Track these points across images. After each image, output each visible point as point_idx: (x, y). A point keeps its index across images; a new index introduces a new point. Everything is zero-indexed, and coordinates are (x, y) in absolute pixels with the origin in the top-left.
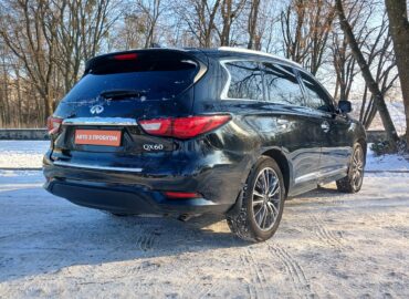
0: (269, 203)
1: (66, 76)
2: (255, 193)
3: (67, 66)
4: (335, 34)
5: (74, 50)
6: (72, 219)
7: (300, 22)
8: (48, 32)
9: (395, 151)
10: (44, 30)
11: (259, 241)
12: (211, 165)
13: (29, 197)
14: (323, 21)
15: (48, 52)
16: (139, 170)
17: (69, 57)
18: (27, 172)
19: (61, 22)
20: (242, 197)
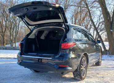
0: (84, 69)
1: (10, 31)
2: (82, 66)
3: (11, 29)
4: (85, 23)
5: (13, 24)
6: (22, 73)
7: (76, 19)
8: (5, 19)
9: (106, 54)
10: (4, 19)
11: (82, 80)
12: (70, 58)
13: (6, 66)
14: (82, 19)
15: (5, 25)
16: (51, 58)
17: (11, 26)
18: (3, 59)
19: (10, 17)
20: (79, 67)
